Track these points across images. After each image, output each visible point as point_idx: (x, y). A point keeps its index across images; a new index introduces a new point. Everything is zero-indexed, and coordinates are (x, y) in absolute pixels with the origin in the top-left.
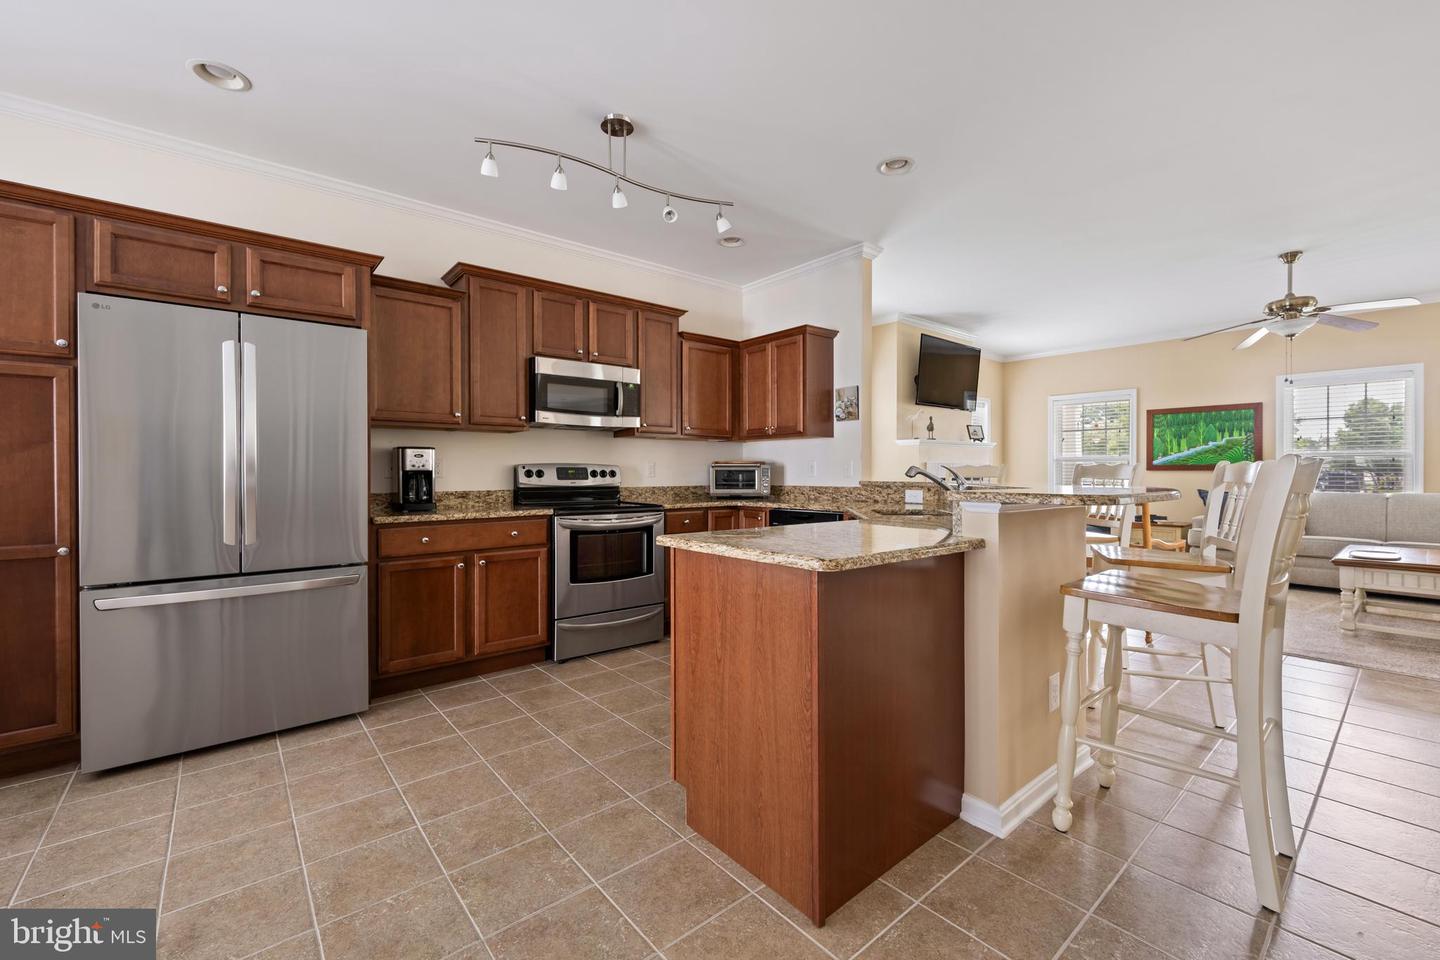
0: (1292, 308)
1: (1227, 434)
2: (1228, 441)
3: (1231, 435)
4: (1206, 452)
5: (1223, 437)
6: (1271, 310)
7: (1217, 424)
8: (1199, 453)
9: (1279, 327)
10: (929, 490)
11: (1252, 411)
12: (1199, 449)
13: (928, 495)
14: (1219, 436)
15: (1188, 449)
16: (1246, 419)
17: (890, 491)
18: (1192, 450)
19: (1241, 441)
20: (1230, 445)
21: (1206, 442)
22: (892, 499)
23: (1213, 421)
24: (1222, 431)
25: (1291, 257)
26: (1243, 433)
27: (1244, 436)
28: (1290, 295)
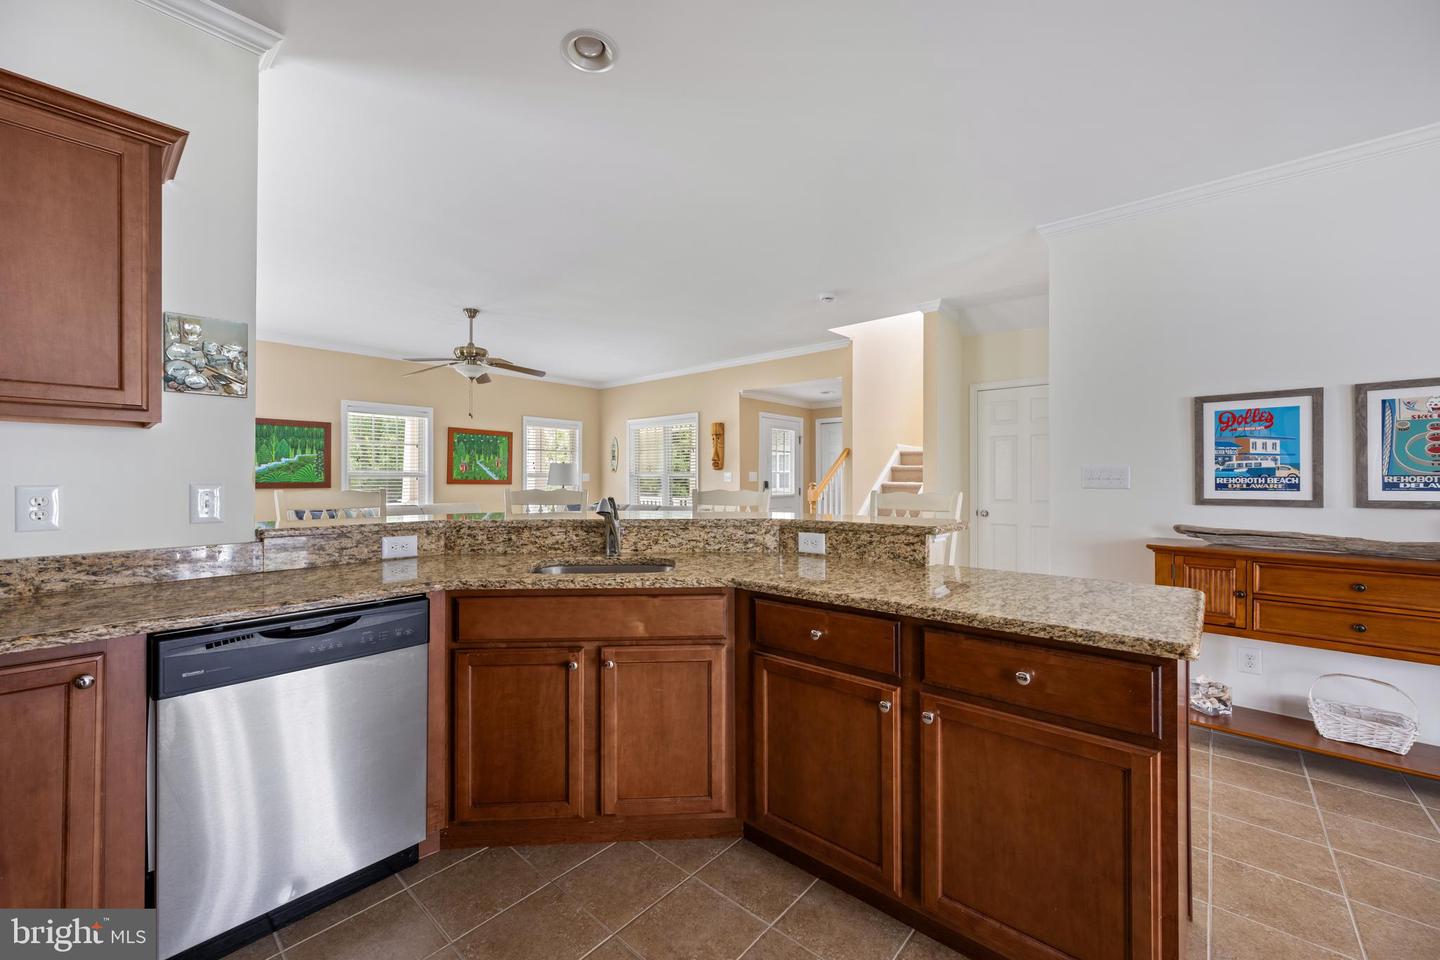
0: (470, 355)
1: (299, 451)
2: (300, 458)
3: (303, 452)
4: (279, 468)
5: (295, 454)
6: (462, 353)
7: (290, 440)
8: (271, 470)
9: (463, 370)
10: (428, 533)
11: (322, 430)
12: (271, 465)
13: (427, 541)
14: (292, 453)
15: (259, 465)
16: (318, 437)
17: (346, 542)
18: (263, 466)
19: (313, 458)
20: (302, 462)
21: (278, 458)
22: (352, 556)
23: (286, 436)
24: (295, 447)
25: (472, 313)
26: (315, 451)
27: (315, 454)
28: (471, 344)
